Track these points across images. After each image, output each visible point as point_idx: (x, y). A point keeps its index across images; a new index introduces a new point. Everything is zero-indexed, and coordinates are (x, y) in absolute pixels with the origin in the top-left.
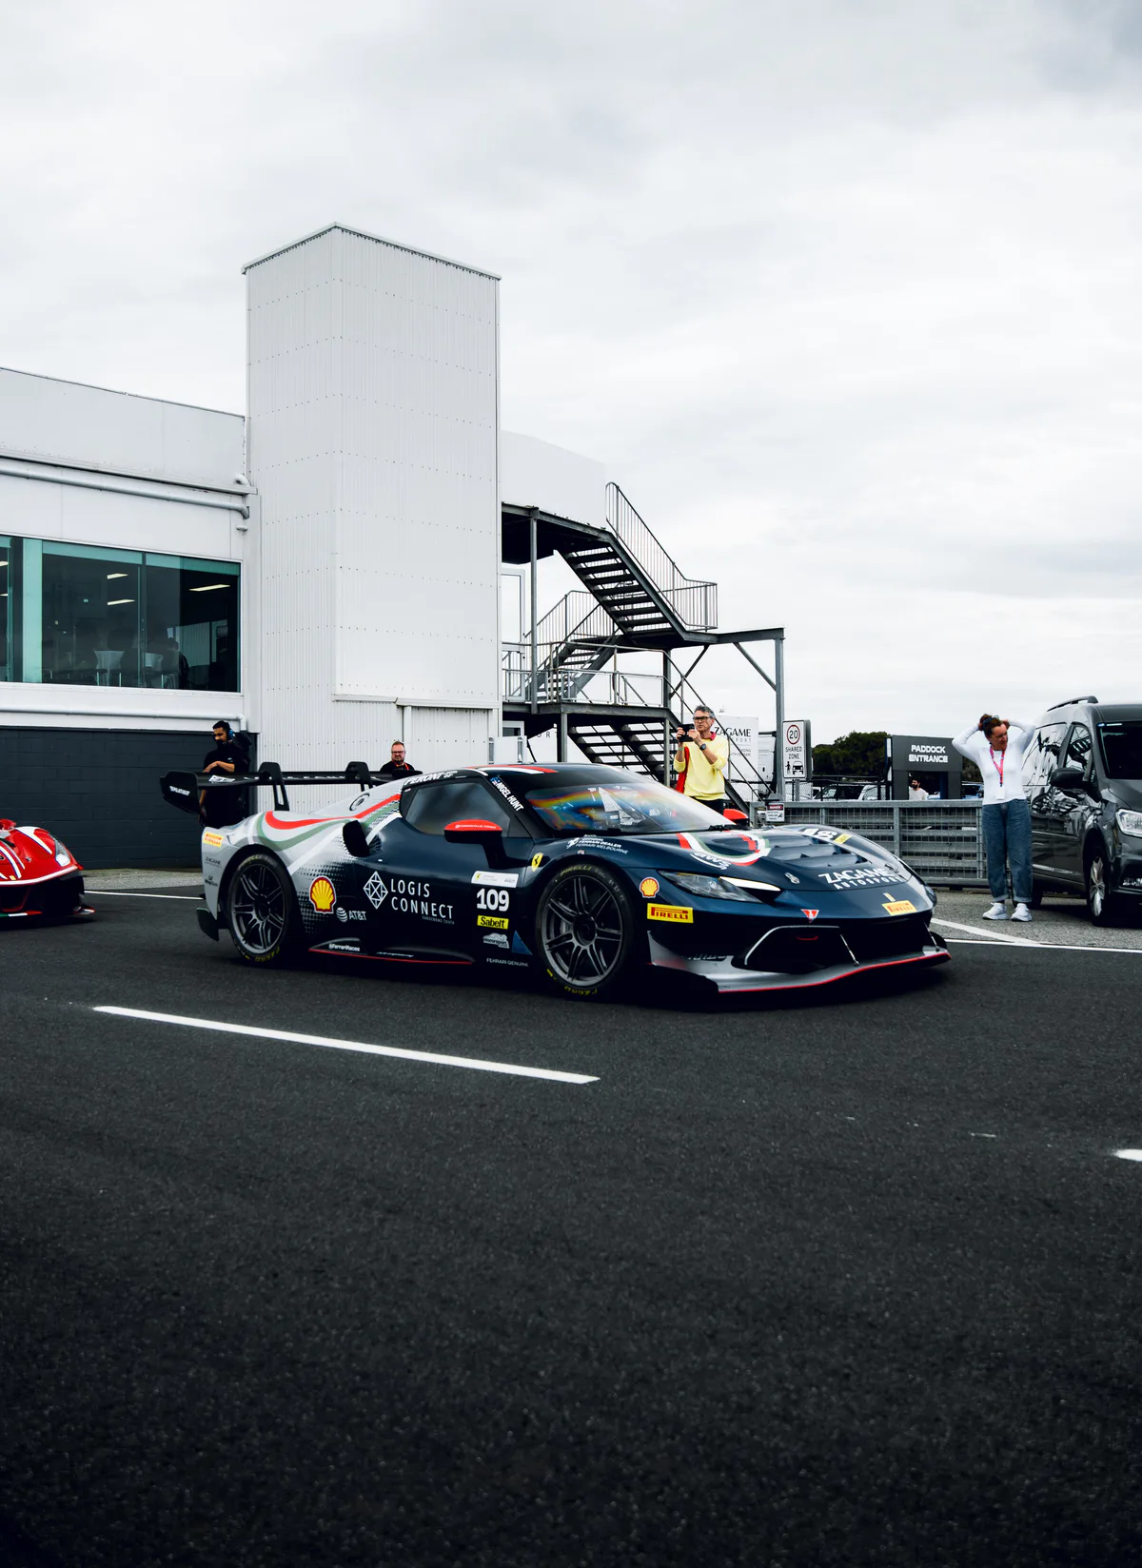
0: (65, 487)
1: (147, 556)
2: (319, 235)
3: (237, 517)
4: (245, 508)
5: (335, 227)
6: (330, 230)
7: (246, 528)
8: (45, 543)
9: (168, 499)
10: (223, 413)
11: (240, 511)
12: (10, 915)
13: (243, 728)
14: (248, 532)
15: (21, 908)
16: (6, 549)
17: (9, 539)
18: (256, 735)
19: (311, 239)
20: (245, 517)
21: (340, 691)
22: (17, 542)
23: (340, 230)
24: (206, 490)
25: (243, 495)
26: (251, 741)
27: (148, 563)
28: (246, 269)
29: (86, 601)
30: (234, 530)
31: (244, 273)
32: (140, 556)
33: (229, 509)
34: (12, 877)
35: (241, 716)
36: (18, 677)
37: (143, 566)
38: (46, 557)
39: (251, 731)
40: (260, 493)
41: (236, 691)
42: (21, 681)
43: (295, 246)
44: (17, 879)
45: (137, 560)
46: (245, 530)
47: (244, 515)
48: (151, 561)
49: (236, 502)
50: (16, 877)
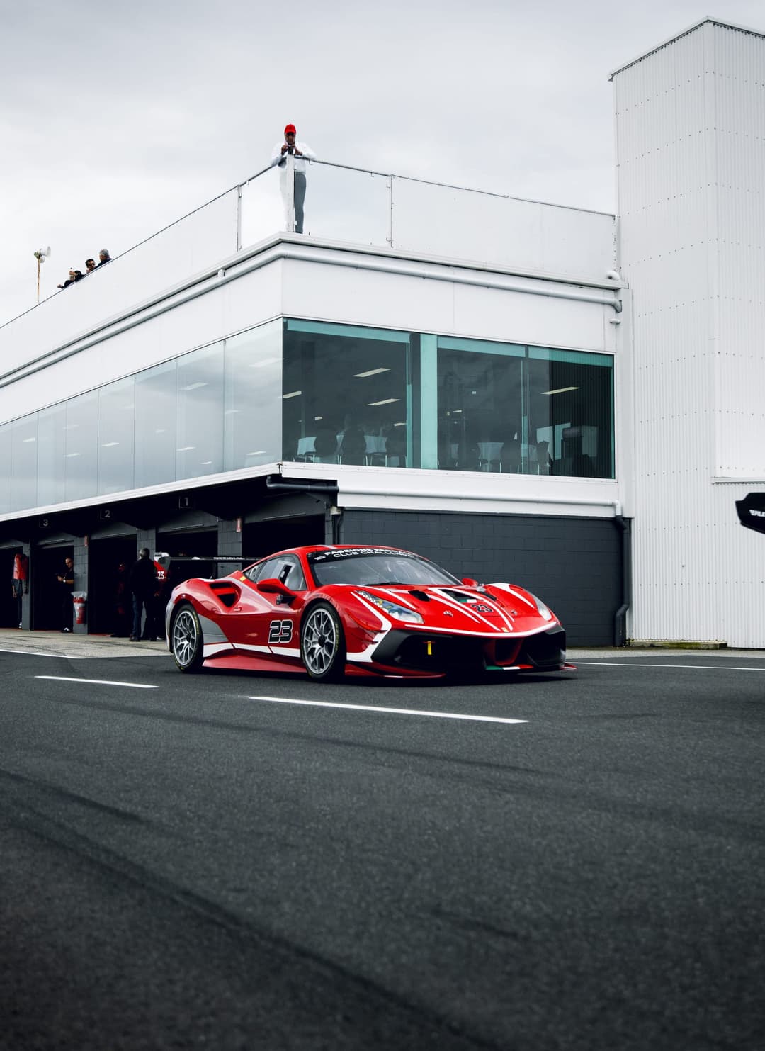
0: (456, 285)
1: (530, 349)
2: (690, 32)
3: (611, 311)
4: (618, 303)
5: (708, 21)
6: (702, 24)
7: (619, 321)
8: (440, 338)
9: (548, 295)
10: (595, 212)
11: (613, 305)
12: (505, 668)
13: (619, 513)
14: (621, 326)
15: (513, 661)
16: (405, 343)
17: (408, 335)
18: (630, 519)
19: (681, 37)
20: (617, 311)
21: (721, 474)
22: (415, 337)
23: (712, 24)
24: (582, 285)
25: (615, 290)
26: (625, 524)
27: (531, 356)
28: (613, 75)
29: (474, 393)
30: (608, 325)
31: (611, 80)
32: (524, 348)
33: (603, 303)
34: (504, 629)
35: (616, 502)
36: (417, 464)
37: (526, 359)
38: (440, 351)
39: (626, 516)
40: (631, 287)
41: (611, 478)
42: (420, 468)
43: (665, 46)
44: (510, 631)
45: (520, 353)
46: (617, 324)
47: (617, 309)
48: (533, 354)
49: (609, 297)
50: (508, 629)
